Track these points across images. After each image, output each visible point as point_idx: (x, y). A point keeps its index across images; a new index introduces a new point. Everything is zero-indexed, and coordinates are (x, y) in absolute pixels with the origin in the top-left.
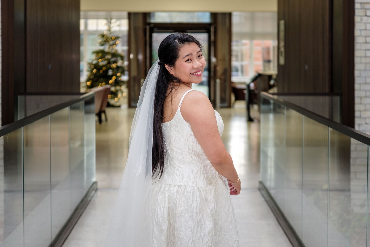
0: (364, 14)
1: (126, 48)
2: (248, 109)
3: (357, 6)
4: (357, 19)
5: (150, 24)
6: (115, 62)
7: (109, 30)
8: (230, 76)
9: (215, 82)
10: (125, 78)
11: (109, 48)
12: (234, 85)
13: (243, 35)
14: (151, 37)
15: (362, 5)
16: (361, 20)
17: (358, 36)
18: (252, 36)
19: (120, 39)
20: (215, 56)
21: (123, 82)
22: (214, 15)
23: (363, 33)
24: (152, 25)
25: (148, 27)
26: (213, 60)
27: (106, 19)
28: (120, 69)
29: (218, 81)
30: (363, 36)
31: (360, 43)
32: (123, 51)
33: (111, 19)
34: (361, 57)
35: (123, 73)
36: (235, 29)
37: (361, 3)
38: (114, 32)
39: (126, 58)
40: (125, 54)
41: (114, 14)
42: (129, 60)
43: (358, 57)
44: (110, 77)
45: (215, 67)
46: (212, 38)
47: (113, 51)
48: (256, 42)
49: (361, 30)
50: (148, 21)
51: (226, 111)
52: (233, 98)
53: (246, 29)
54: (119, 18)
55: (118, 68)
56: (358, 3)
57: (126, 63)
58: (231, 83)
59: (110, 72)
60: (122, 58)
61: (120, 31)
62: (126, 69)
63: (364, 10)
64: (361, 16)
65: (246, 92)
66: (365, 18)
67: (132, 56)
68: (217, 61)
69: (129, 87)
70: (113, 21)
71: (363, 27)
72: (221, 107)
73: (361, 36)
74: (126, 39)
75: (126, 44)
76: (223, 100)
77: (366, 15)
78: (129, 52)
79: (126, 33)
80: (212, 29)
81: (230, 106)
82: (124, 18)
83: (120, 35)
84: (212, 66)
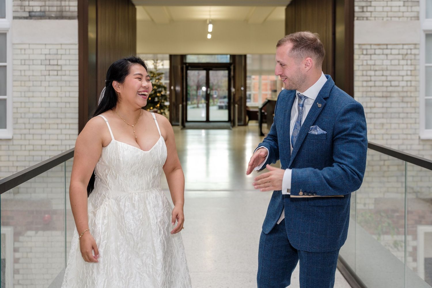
0: (361, 53)
1: (168, 81)
2: (261, 127)
3: (356, 47)
4: (356, 57)
5: (186, 63)
6: (160, 92)
7: (156, 68)
8: (245, 102)
9: (234, 107)
10: (167, 104)
11: (156, 81)
12: (247, 109)
13: (254, 72)
14: (186, 73)
15: (360, 46)
16: (359, 57)
17: (356, 70)
18: (260, 72)
19: (163, 75)
20: (234, 87)
21: (166, 106)
22: (233, 57)
23: (361, 68)
24: (187, 65)
25: (184, 66)
26: (233, 90)
27: (154, 60)
28: (164, 97)
29: (236, 106)
30: (361, 70)
31: (359, 76)
32: (166, 83)
33: (157, 60)
34: (359, 87)
35: (166, 99)
36: (249, 68)
37: (359, 45)
38: (159, 69)
39: (168, 89)
40: (167, 86)
41: (159, 56)
42: (170, 90)
43: (356, 86)
44: (157, 103)
45: (234, 95)
46: (232, 73)
47: (159, 84)
48: (263, 77)
49: (359, 66)
50: (184, 61)
51: (242, 128)
52: (247, 118)
53: (256, 67)
54: (162, 60)
55: (162, 96)
56: (356, 44)
57: (168, 93)
58: (246, 107)
59: (156, 99)
60: (165, 88)
61: (163, 69)
62: (168, 97)
63: (361, 50)
64: (359, 55)
65: (259, 114)
66: (362, 56)
67: (172, 88)
68: (236, 91)
69: (170, 110)
70: (159, 61)
71: (361, 64)
72: (239, 125)
73: (358, 70)
74: (168, 75)
75: (168, 78)
76: (240, 120)
77: (363, 54)
78: (170, 85)
79: (168, 71)
80: (232, 67)
81: (246, 124)
82: (166, 60)
83: (163, 72)
84: (232, 94)
